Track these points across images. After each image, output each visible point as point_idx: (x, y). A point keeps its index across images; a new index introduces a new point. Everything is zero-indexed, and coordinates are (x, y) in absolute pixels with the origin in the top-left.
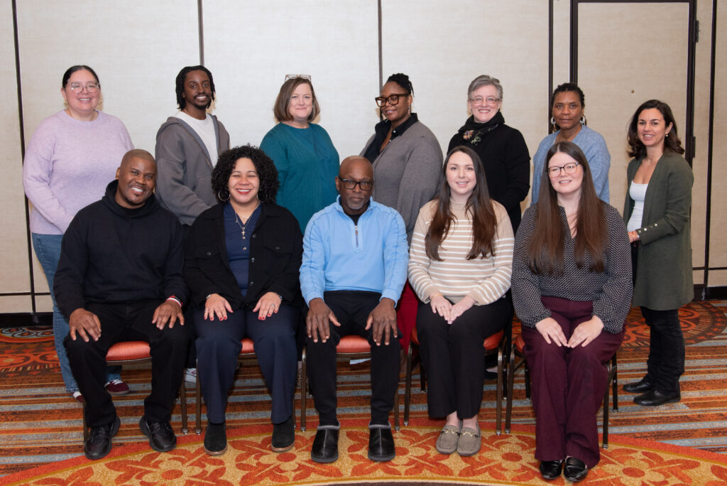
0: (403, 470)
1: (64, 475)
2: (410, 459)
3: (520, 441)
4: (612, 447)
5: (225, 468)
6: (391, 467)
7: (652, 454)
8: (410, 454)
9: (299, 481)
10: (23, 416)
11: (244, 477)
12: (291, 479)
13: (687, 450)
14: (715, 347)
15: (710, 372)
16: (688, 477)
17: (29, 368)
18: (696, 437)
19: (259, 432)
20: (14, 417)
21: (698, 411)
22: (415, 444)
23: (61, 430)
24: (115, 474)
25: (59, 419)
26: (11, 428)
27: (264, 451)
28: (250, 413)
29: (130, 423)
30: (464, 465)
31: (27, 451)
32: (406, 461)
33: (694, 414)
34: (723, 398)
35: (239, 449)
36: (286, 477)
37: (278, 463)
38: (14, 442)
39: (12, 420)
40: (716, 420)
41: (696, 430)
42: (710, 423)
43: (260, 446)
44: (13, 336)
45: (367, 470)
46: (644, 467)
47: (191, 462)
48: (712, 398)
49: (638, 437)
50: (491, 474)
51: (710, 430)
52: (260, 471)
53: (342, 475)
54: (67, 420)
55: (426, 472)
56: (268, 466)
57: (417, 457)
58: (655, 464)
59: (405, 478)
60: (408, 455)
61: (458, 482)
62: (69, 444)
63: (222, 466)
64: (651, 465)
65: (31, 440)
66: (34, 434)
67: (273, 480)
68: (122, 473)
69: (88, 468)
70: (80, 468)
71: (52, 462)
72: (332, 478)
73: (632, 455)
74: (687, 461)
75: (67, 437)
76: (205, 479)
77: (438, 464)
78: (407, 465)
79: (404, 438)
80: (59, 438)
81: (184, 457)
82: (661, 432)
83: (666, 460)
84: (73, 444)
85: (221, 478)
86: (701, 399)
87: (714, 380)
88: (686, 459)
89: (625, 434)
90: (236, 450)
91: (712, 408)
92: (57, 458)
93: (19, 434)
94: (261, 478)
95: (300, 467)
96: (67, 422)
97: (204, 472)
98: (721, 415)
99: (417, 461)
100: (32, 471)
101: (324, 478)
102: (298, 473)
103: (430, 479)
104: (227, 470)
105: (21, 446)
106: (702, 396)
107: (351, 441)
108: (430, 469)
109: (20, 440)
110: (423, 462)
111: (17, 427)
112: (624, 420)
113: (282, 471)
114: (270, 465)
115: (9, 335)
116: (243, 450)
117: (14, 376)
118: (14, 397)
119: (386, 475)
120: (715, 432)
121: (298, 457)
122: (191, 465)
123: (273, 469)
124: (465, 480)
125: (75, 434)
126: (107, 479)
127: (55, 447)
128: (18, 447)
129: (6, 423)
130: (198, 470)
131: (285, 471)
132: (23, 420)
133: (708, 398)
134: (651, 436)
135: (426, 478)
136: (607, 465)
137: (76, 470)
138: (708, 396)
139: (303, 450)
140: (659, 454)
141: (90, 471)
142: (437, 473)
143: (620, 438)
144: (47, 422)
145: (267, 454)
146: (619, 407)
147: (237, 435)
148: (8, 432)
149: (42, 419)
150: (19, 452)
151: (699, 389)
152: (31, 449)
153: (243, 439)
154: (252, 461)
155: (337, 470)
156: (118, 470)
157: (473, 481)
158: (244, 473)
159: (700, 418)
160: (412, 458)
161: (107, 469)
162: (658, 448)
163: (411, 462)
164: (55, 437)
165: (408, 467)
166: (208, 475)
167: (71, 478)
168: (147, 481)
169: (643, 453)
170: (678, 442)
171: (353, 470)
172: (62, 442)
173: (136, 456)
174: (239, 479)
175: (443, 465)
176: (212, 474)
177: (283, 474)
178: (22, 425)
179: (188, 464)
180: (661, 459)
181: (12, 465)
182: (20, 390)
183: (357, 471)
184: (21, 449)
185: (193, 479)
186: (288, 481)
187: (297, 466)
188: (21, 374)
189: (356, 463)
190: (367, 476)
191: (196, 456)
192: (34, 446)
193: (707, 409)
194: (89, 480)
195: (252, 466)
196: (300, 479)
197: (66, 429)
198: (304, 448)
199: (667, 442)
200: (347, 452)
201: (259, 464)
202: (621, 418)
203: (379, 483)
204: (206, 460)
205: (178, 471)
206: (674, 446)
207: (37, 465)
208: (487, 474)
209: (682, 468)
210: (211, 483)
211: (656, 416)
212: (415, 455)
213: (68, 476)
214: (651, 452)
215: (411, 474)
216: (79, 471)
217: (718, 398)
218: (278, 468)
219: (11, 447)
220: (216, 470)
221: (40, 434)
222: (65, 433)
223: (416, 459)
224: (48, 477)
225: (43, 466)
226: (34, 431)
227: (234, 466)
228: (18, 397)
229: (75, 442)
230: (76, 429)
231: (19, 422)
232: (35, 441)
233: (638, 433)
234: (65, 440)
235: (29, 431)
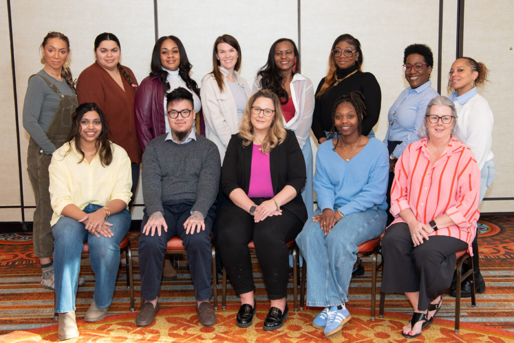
2: (301, 333)
3: (391, 324)
4: (462, 331)
5: (159, 336)
6: (286, 339)
8: (303, 330)
10: (10, 297)
11: (173, 342)
17: (17, 263)
19: (189, 312)
20: (3, 297)
22: (308, 324)
23: (38, 307)
25: (38, 299)
27: (191, 325)
28: (184, 298)
30: (343, 340)
31: (11, 322)
32: (298, 335)
35: (172, 323)
37: (200, 333)
39: (1, 300)
43: (188, 321)
44: (6, 239)
47: (134, 331)
49: (487, 326)
52: (186, 339)
54: (43, 300)
56: (192, 335)
57: (308, 333)
60: (301, 331)
62: (42, 317)
63: (157, 335)
65: (14, 314)
66: (17, 310)
68: (83, 337)
70: (50, 334)
73: (479, 338)
75: (43, 312)
77: (323, 338)
78: (299, 338)
79: (300, 319)
80: (36, 313)
81: (129, 328)
82: (508, 323)
84: (46, 317)
89: (477, 323)
90: (169, 324)
92: (34, 326)
93: (6, 310)
95: (217, 336)
96: (43, 302)
99: (307, 335)
102: (214, 340)
104: (161, 337)
105: (7, 318)
107: (259, 320)
109: (5, 314)
110: (312, 336)
111: (4, 305)
112: (479, 313)
113: (202, 339)
114: (194, 335)
115: (3, 239)
116: (175, 323)
117: (5, 269)
118: (4, 283)
121: (216, 330)
122: (135, 333)
123: (196, 337)
125: (48, 310)
127: (32, 319)
128: (4, 319)
130: (139, 337)
131: (205, 339)
132: (10, 300)
134: (499, 325)
139: (221, 325)
140: (502, 338)
143: (468, 325)
144: (28, 301)
145: (193, 327)
146: (476, 302)
147: (172, 313)
149: (24, 299)
152: (14, 320)
153: (177, 316)
154: (181, 331)
155: (245, 340)
158: (174, 340)
160: (304, 333)
162: (503, 334)
163: (303, 336)
164: (33, 312)
165: (299, 340)
169: (489, 337)
172: (38, 316)
173: (94, 326)
176: (150, 340)
177: (203, 341)
178: (9, 303)
179: (132, 332)
180: (503, 342)
182: (9, 278)
183: (260, 341)
184: (6, 320)
187: (215, 336)
188: (10, 267)
189: (260, 335)
192: (16, 318)
195: (180, 335)
197: (42, 307)
198: (222, 323)
199: (511, 330)
200: (254, 328)
201: (186, 334)
204: (145, 331)
205: (124, 337)
211: (507, 311)
212: (306, 331)
213: (40, 339)
214: (496, 337)
216: (49, 336)
218: (199, 337)
220: (153, 337)
221: (22, 310)
222: (41, 310)
223: (306, 334)
224: (25, 340)
225: (22, 332)
226: (17, 307)
227: (167, 334)
228: (6, 283)
229: (48, 316)
230: (50, 307)
231: (6, 301)
232: (18, 315)
233: (489, 323)
234: (40, 314)
235: (14, 307)
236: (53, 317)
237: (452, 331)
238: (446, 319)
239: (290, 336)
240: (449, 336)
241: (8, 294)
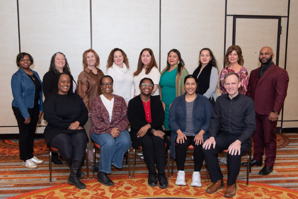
0: (172, 193)
1: (44, 194)
4: (250, 186)
5: (105, 192)
6: (168, 192)
7: (265, 189)
8: (175, 187)
9: (134, 197)
10: (25, 172)
11: (113, 195)
12: (131, 196)
13: (278, 187)
14: (286, 150)
15: (284, 159)
16: (279, 197)
18: (281, 183)
20: (21, 172)
21: (281, 173)
23: (40, 177)
24: (64, 194)
25: (39, 173)
26: (21, 177)
27: (119, 186)
29: (67, 175)
30: (195, 192)
31: (28, 185)
32: (173, 190)
33: (279, 174)
34: (290, 169)
36: (129, 195)
37: (125, 190)
38: (23, 182)
39: (21, 174)
40: (288, 177)
41: (281, 180)
42: (286, 178)
43: (117, 184)
44: (16, 142)
45: (159, 193)
46: (262, 193)
47: (92, 189)
48: (286, 169)
49: (259, 183)
50: (205, 195)
51: (286, 180)
52: (119, 193)
53: (150, 195)
54: (42, 174)
55: (181, 194)
56: (121, 191)
58: (266, 192)
59: (174, 196)
61: (194, 198)
62: (44, 183)
63: (104, 191)
64: (265, 193)
65: (29, 181)
66: (30, 179)
67: (124, 196)
68: (66, 193)
69: (53, 192)
70: (50, 191)
71: (39, 189)
72: (146, 196)
73: (257, 189)
74: (278, 192)
76: (98, 196)
77: (185, 191)
78: (174, 191)
79: (171, 182)
80: (40, 180)
81: (89, 188)
83: (270, 191)
85: (104, 195)
86: (282, 169)
87: (286, 163)
88: (277, 190)
89: (254, 181)
91: (286, 173)
92: (41, 188)
93: (24, 179)
94: (119, 195)
95: (134, 192)
96: (42, 175)
97: (98, 193)
98: (290, 175)
99: (177, 190)
100: (31, 192)
101: (143, 196)
102: (133, 194)
103: (183, 196)
104: (106, 192)
105: (26, 183)
106: (282, 168)
108: (183, 193)
109: (25, 181)
110: (179, 190)
111: (23, 176)
112: (253, 176)
113: (127, 193)
114: (122, 191)
115: (15, 142)
119: (166, 195)
120: (288, 181)
121: (132, 188)
122: (92, 191)
124: (196, 197)
125: (46, 179)
126: (61, 195)
127: (39, 184)
128: (24, 183)
129: (18, 175)
130: (95, 193)
131: (128, 193)
132: (25, 174)
133: (285, 169)
134: (264, 182)
135: (181, 196)
136: (249, 192)
137: (48, 192)
138: (284, 168)
140: (267, 188)
141: (54, 193)
142: (185, 194)
143: (252, 183)
144: (35, 174)
145: (120, 187)
146: (252, 172)
148: (20, 178)
150: (25, 185)
151: (281, 165)
152: (30, 184)
154: (115, 189)
155: (148, 193)
156: (64, 192)
157: (199, 197)
158: (113, 194)
159: (282, 176)
161: (60, 192)
163: (175, 190)
164: (38, 180)
165: (174, 192)
166: (99, 194)
167: (47, 195)
168: (76, 196)
169: (262, 188)
170: (274, 185)
171: (154, 193)
172: (41, 182)
173: (71, 187)
174: (111, 196)
175: (187, 192)
176: (100, 194)
177: (127, 194)
178: (25, 176)
179: (91, 190)
180: (269, 191)
181: (23, 190)
183: (155, 193)
184: (26, 184)
185: (94, 196)
186: (130, 196)
187: (132, 191)
189: (154, 191)
190: (159, 195)
191: (94, 187)
192: (31, 183)
193: (285, 173)
194: (54, 196)
195: (115, 191)
196: (134, 196)
197: (42, 177)
198: (134, 185)
199: (270, 184)
201: (118, 190)
202: (252, 175)
203: (164, 198)
204: (98, 189)
205: (87, 193)
206: (273, 186)
207: (33, 190)
208: (204, 195)
209: (276, 194)
210: (101, 197)
213: (46, 194)
215: (176, 195)
216: (50, 193)
217: (288, 169)
218: (125, 192)
219: (22, 183)
220: (102, 193)
221: (32, 179)
222: (42, 179)
224: (38, 195)
225: (35, 191)
226: (30, 178)
227: (108, 191)
229: (46, 182)
230: (46, 177)
231: (24, 175)
232: (31, 182)
233: (259, 181)
234: (42, 181)
235: (28, 178)
236: (49, 183)
237: (244, 186)
238: (240, 180)
239: (169, 190)
240: (243, 188)
241: (23, 171)
